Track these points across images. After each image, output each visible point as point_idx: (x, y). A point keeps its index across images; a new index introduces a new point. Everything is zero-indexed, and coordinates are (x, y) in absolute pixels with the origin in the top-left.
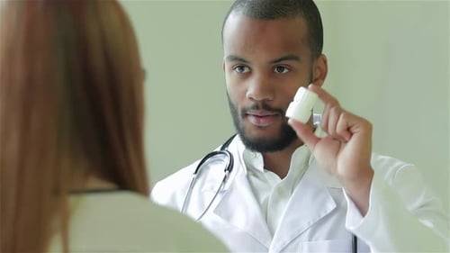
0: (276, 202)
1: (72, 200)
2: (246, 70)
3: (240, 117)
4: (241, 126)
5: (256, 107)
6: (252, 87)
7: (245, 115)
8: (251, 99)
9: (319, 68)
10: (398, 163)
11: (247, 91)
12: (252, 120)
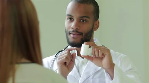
0: (81, 66)
1: (17, 66)
2: (72, 19)
3: (68, 35)
4: (68, 38)
5: (74, 31)
6: (73, 24)
7: (70, 34)
8: (72, 28)
9: (96, 24)
10: (122, 55)
11: (71, 26)
12: (72, 35)
